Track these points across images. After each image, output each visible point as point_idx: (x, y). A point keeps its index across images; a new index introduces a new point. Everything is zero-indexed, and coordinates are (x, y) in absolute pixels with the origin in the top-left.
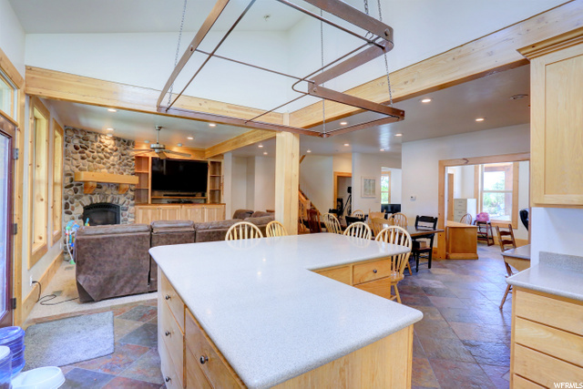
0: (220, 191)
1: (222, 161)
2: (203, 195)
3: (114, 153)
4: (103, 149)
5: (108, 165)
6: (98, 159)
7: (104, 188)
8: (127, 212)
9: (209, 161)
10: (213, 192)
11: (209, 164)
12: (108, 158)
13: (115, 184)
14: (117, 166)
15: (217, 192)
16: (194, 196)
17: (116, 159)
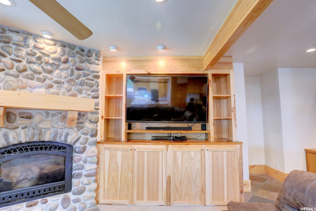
0: (229, 120)
1: (231, 72)
2: (204, 128)
3: (62, 66)
4: (39, 58)
5: (48, 82)
6: (29, 72)
7: (36, 119)
8: (83, 156)
9: (210, 73)
10: (218, 121)
11: (210, 78)
12: (50, 72)
13: (60, 112)
14: (66, 85)
15: (225, 123)
16: (189, 129)
17: (64, 74)
